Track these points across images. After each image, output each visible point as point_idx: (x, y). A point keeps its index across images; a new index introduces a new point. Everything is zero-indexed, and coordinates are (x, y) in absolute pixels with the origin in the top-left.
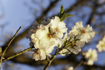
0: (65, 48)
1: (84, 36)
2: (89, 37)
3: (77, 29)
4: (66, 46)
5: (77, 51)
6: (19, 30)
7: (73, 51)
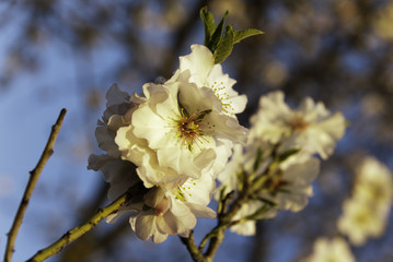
0: (250, 197)
1: (306, 138)
2: (325, 139)
3: (273, 121)
4: (250, 191)
5: (298, 198)
6: (58, 122)
7: (284, 203)
